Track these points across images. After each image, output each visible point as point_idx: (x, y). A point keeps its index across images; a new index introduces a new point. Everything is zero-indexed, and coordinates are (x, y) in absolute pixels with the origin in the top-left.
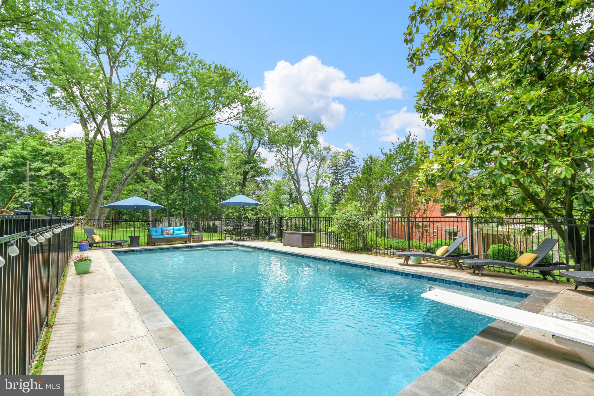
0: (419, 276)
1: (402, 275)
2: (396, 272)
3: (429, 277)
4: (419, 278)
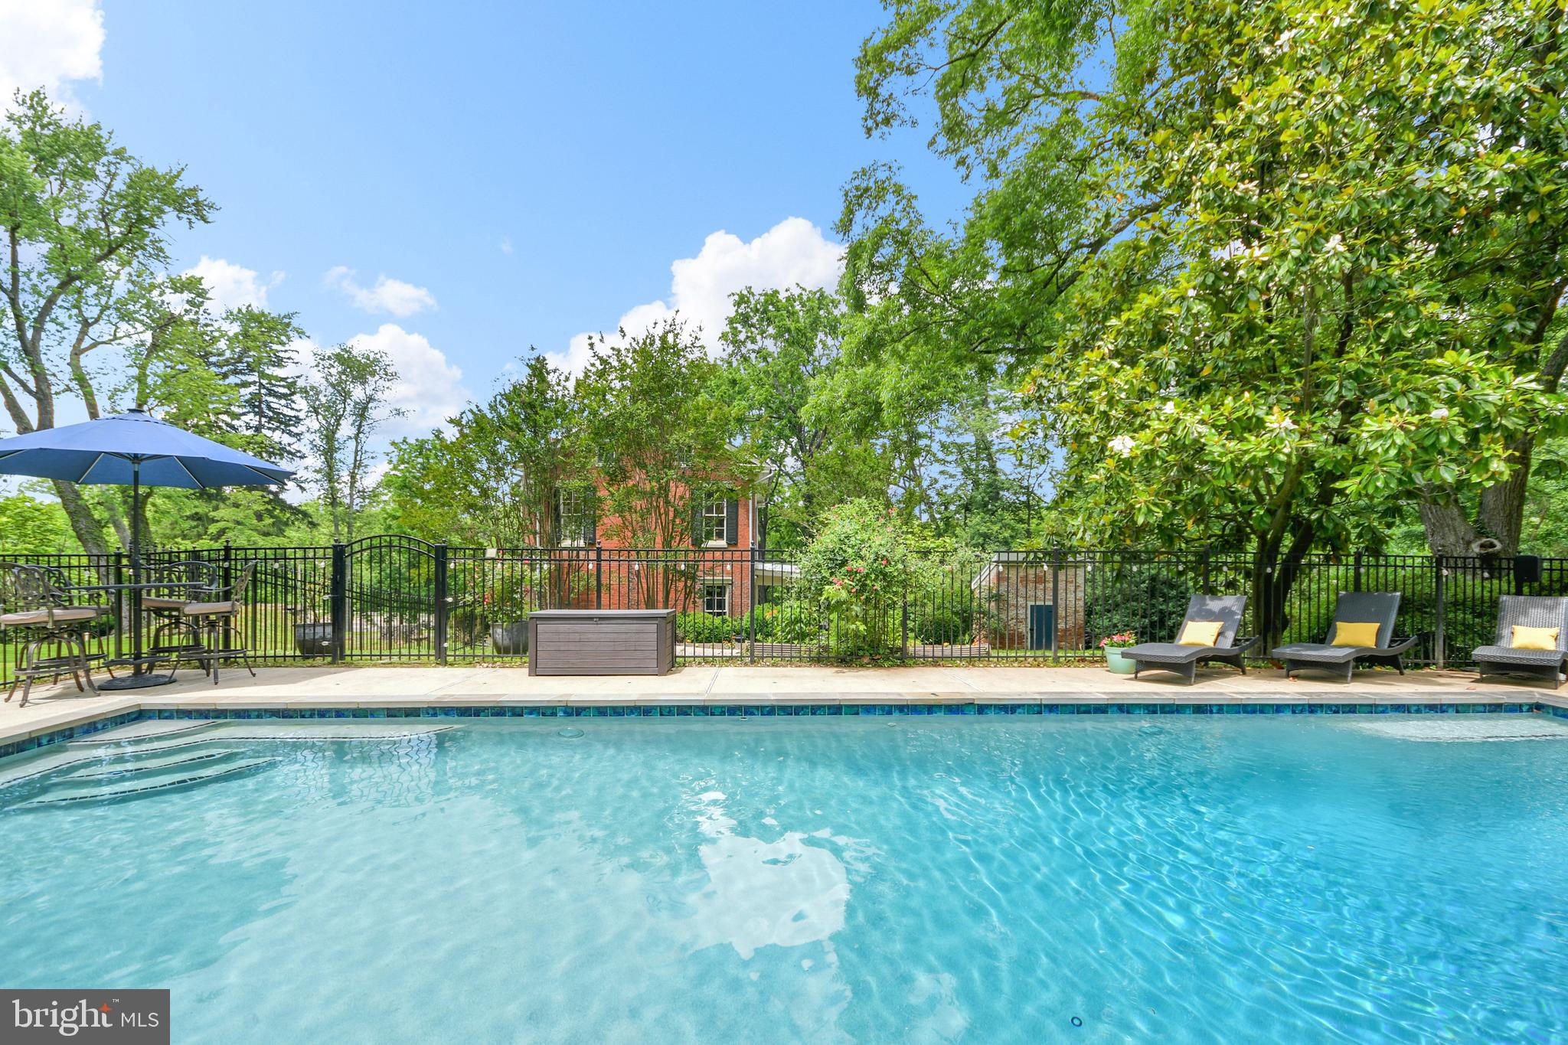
0: (1310, 706)
1: (1262, 712)
2: (1245, 706)
3: (1337, 706)
4: (1311, 712)
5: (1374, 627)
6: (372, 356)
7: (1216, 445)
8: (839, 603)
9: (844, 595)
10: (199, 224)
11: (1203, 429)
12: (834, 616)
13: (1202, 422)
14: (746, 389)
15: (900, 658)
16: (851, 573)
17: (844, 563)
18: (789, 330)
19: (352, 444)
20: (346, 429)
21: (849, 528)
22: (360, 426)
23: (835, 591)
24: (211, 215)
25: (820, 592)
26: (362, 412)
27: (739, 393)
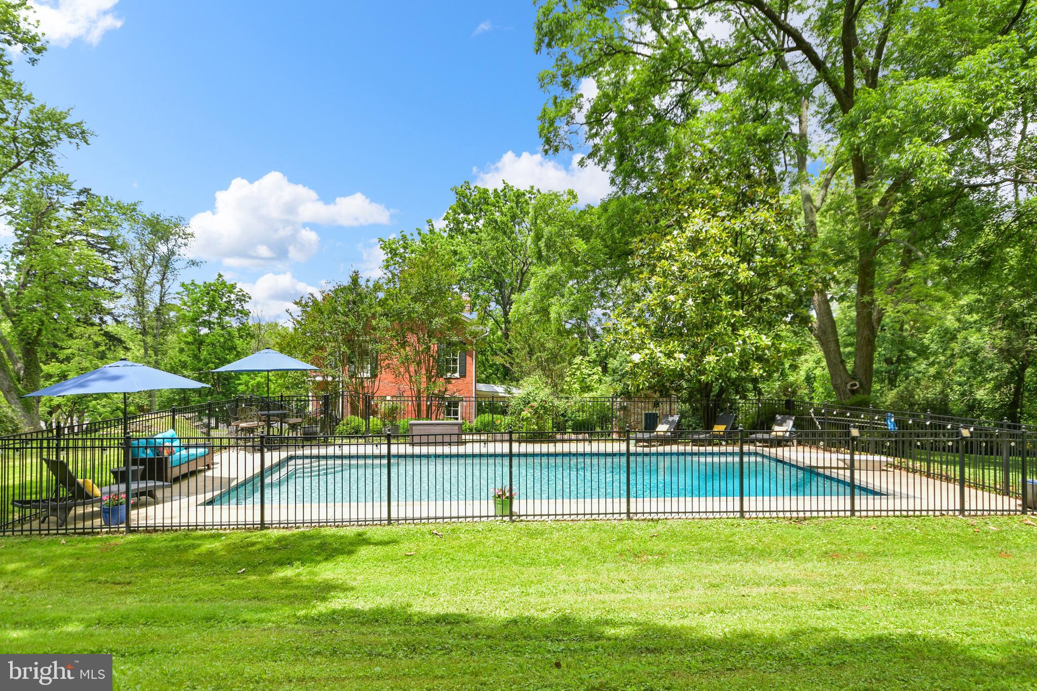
5: (724, 427)
6: (174, 220)
7: (663, 360)
8: (527, 418)
9: (529, 415)
10: (82, 144)
11: (660, 355)
12: (525, 423)
13: (661, 352)
14: (464, 258)
15: (551, 440)
16: (532, 407)
17: (529, 402)
18: (496, 222)
19: (158, 288)
20: (154, 277)
21: (531, 389)
22: (164, 274)
23: (526, 414)
24: (91, 139)
25: (520, 414)
26: (166, 262)
27: (459, 260)
